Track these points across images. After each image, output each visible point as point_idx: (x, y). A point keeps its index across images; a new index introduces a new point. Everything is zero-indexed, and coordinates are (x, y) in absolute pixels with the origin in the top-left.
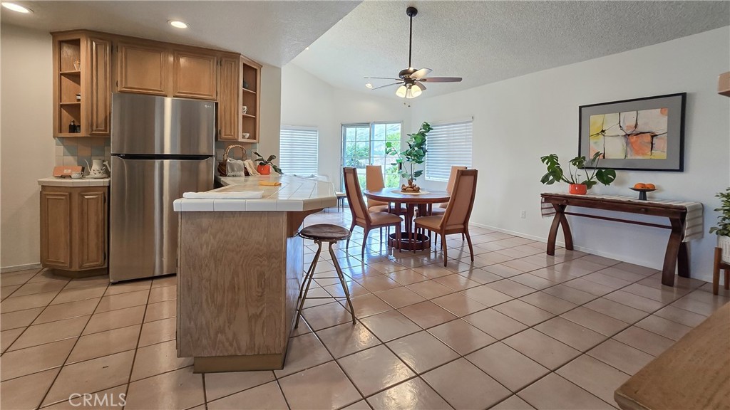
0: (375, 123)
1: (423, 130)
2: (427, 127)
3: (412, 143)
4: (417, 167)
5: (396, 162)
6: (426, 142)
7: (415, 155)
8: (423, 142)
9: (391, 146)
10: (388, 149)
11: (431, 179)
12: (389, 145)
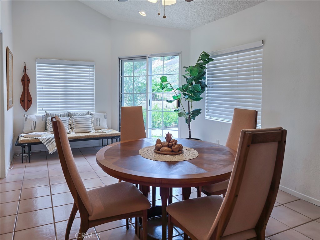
0: (152, 56)
1: (201, 61)
2: (206, 58)
3: (189, 77)
4: (195, 105)
5: (172, 99)
6: (206, 76)
7: (191, 92)
8: (201, 75)
9: (166, 81)
10: (164, 84)
11: (213, 119)
12: (164, 79)
